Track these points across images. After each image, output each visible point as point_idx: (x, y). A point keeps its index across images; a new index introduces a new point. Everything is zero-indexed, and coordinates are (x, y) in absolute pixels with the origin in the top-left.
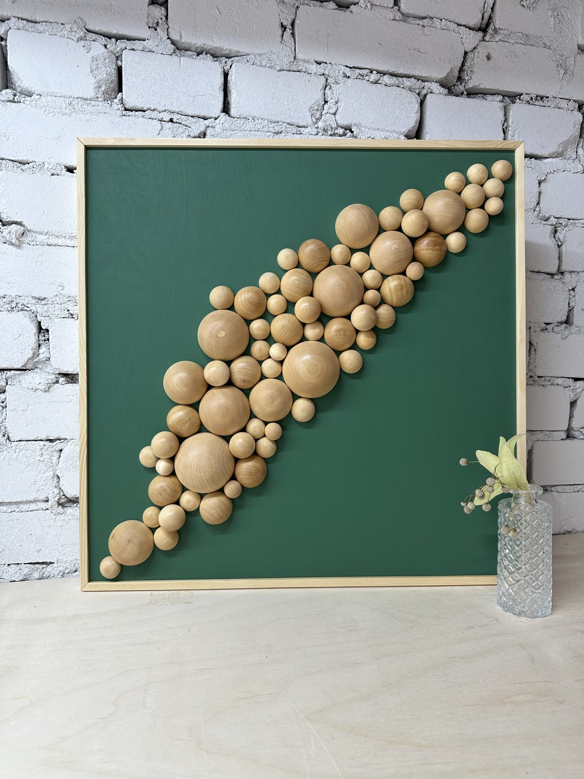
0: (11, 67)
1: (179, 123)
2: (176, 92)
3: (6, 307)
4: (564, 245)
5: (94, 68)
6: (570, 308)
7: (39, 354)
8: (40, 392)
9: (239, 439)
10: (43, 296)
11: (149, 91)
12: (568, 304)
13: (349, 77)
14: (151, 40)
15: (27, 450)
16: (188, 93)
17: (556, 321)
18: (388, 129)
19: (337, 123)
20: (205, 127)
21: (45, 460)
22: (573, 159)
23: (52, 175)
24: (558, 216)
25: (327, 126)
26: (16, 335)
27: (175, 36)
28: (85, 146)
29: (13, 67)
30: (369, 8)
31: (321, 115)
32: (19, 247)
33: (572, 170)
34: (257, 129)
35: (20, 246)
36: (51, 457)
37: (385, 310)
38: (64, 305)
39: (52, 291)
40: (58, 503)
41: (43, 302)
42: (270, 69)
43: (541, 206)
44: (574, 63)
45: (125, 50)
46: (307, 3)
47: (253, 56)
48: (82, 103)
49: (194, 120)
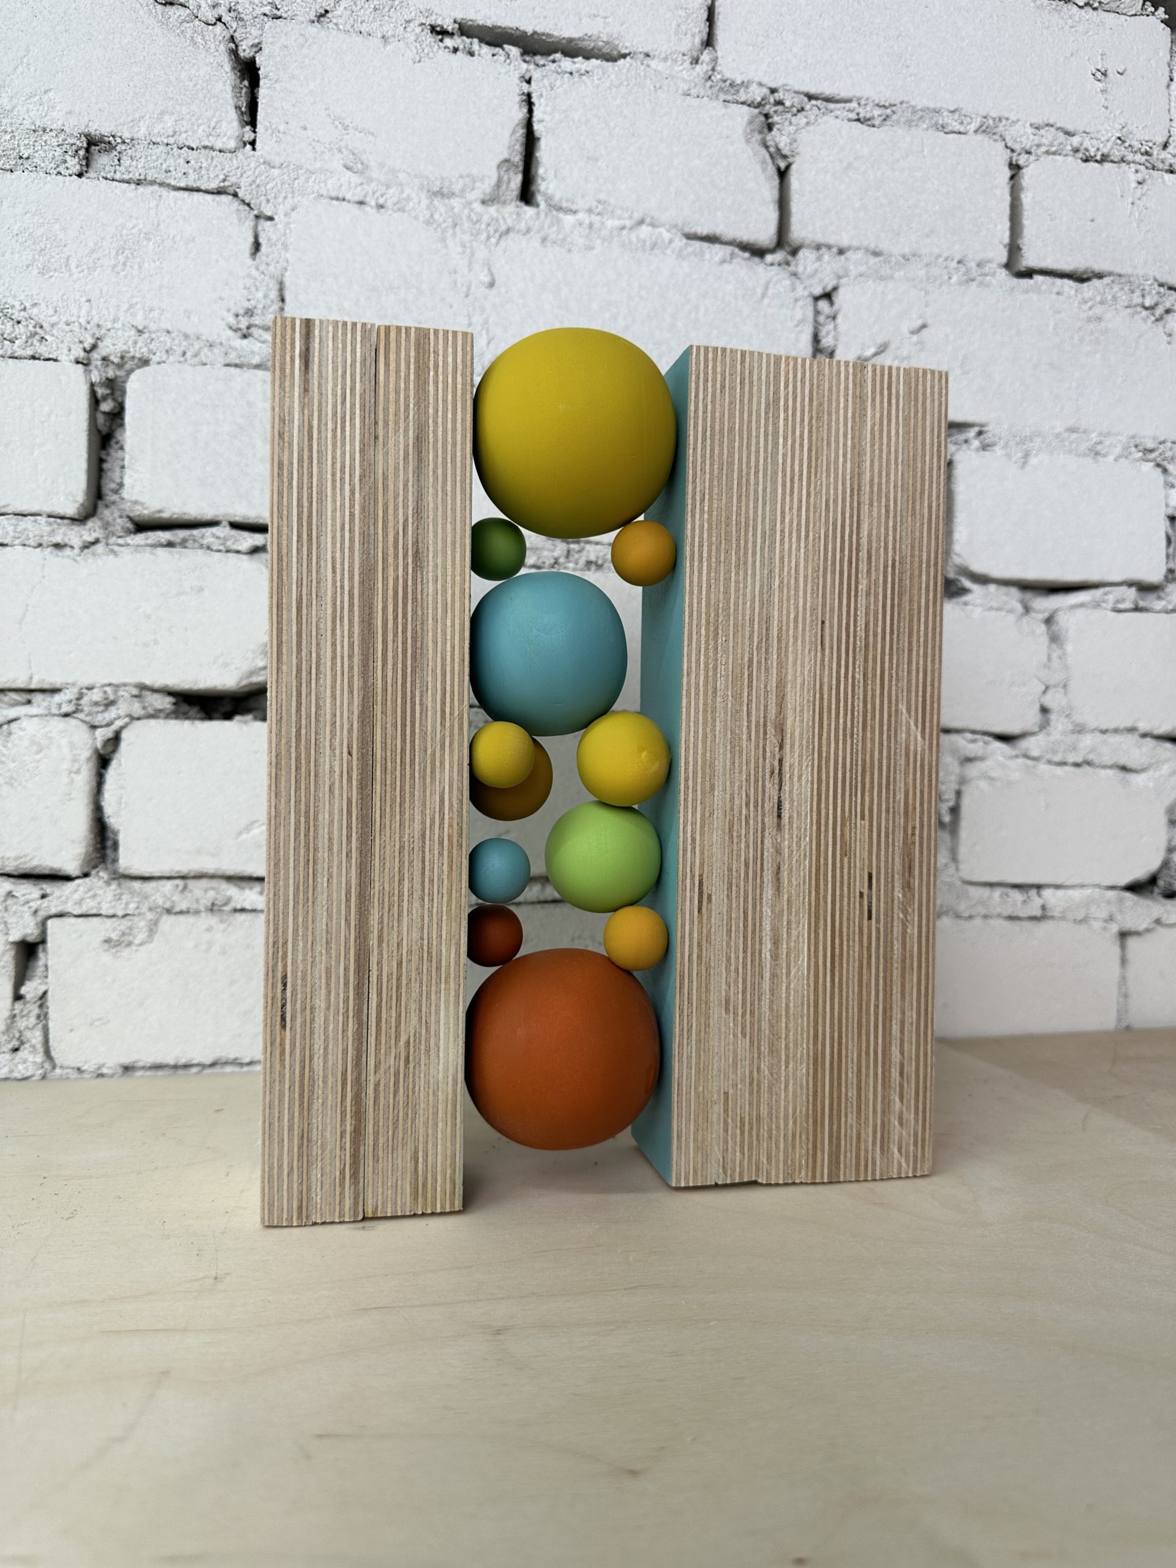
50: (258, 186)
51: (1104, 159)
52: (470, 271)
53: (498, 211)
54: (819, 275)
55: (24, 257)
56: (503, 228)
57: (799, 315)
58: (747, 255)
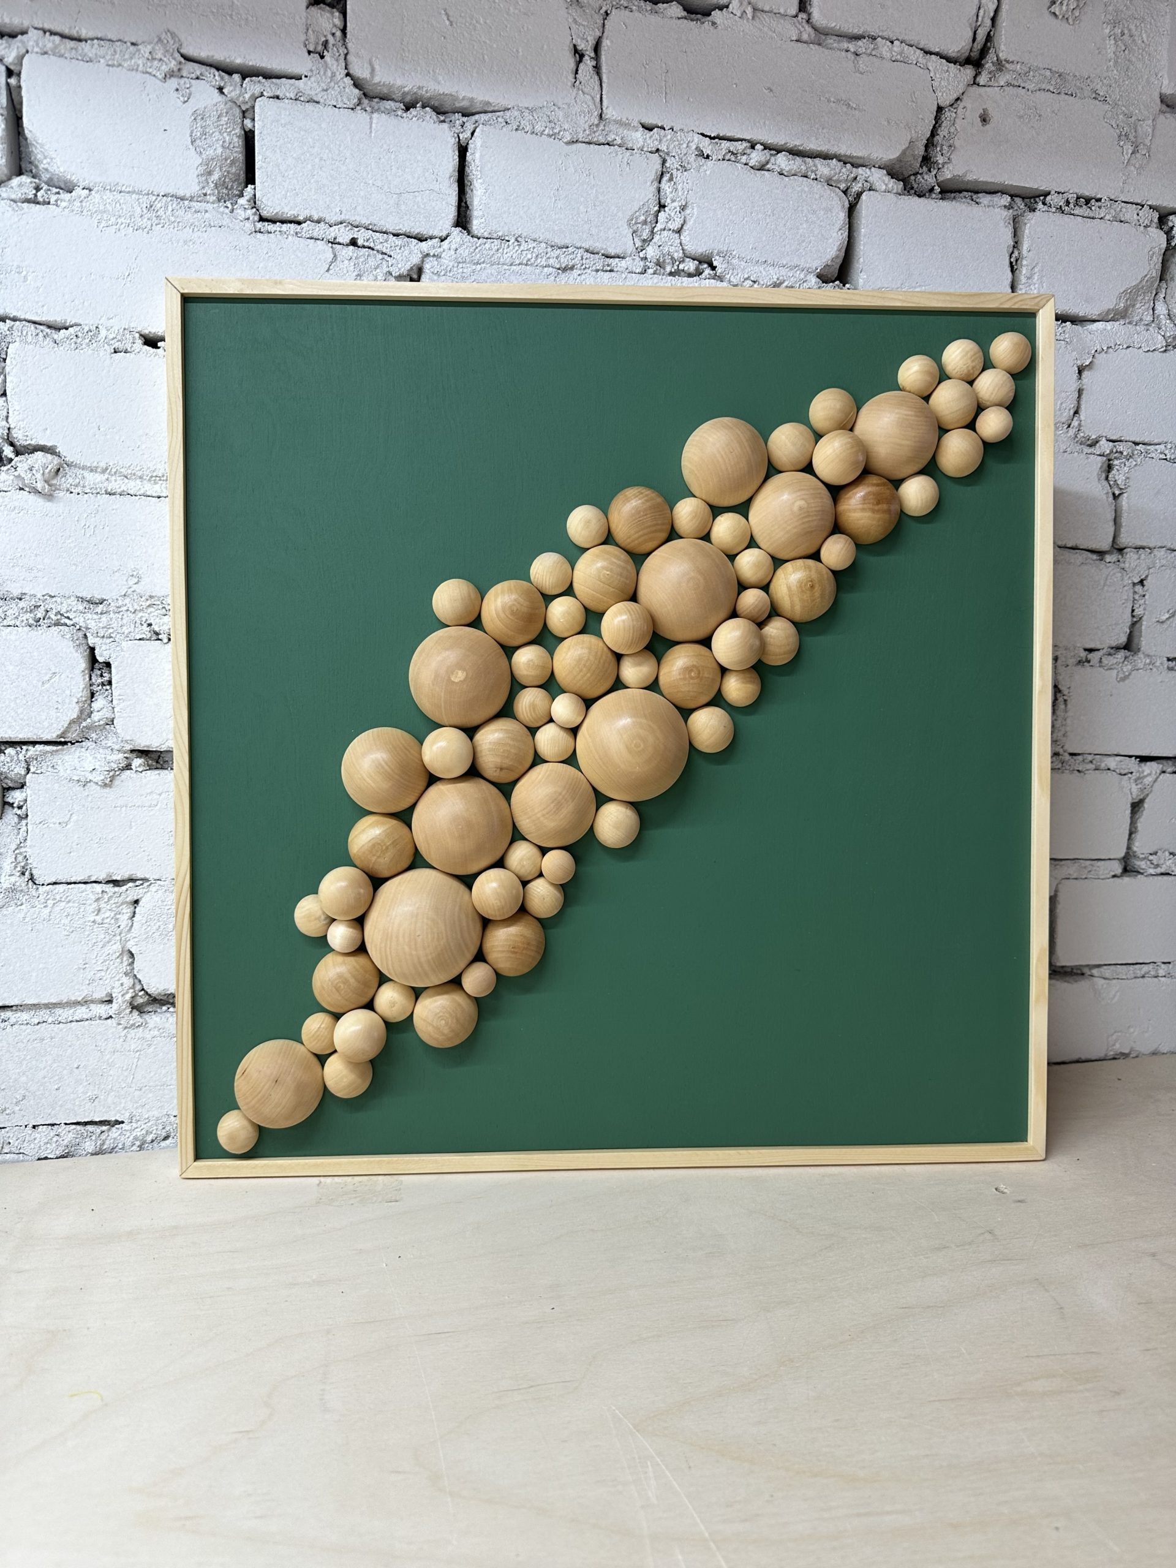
0: (30, 131)
1: (369, 248)
2: (362, 184)
3: (24, 618)
4: (1125, 495)
5: (199, 134)
6: (1135, 620)
7: (92, 712)
8: (95, 787)
9: (492, 881)
10: (98, 596)
11: (309, 182)
12: (1130, 611)
13: (708, 157)
14: (313, 79)
15: (69, 902)
16: (386, 187)
17: (1108, 645)
18: (785, 263)
19: (683, 250)
20: (420, 256)
21: (105, 921)
22: (1146, 323)
23: (115, 352)
24: (1114, 438)
25: (664, 256)
26: (46, 674)
27: (361, 71)
28: (182, 295)
29: (34, 131)
30: (750, 16)
31: (652, 232)
32: (50, 497)
33: (1143, 345)
34: (525, 262)
35: (51, 495)
36: (116, 914)
37: (777, 629)
38: (141, 614)
39: (118, 585)
40: (131, 1004)
41: (100, 608)
42: (552, 140)
43: (1082, 418)
44: (1153, 131)
45: (260, 99)
46: (626, 5)
47: (516, 113)
48: (174, 205)
49: (399, 241)
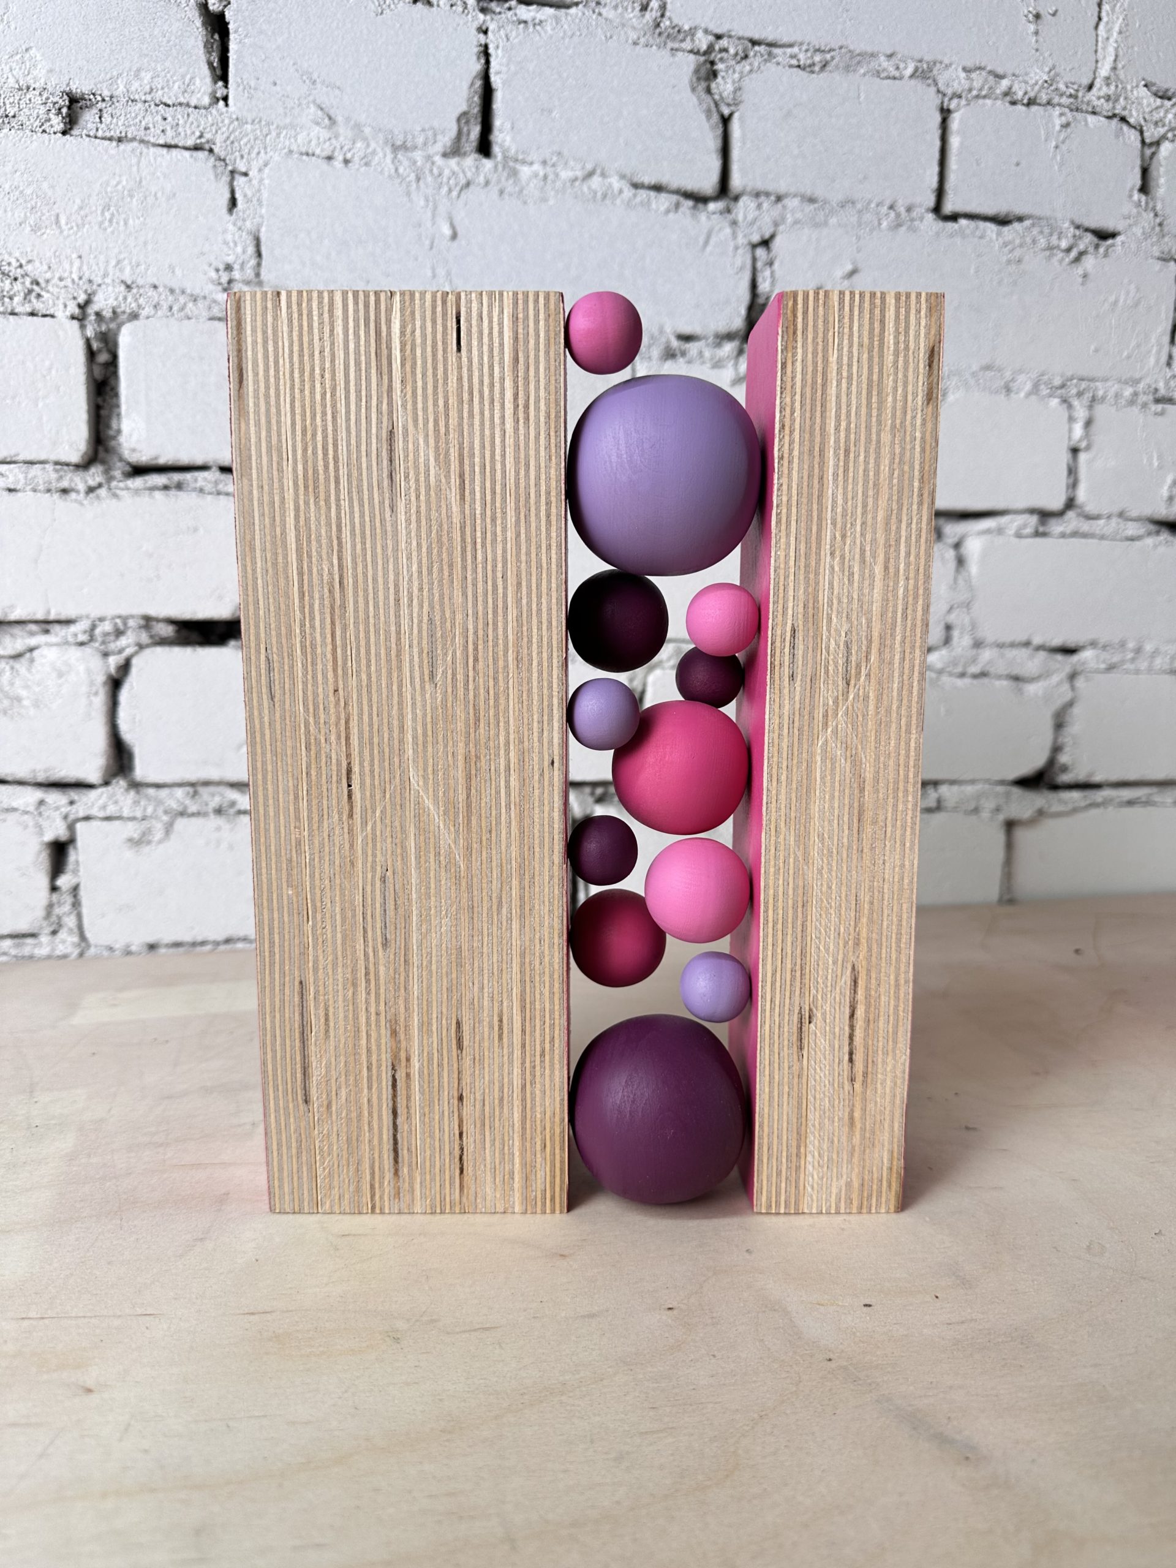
50: (232, 142)
51: (1031, 103)
52: (434, 224)
53: (458, 164)
54: (758, 223)
55: (16, 215)
56: (463, 181)
57: (738, 262)
58: (690, 203)
